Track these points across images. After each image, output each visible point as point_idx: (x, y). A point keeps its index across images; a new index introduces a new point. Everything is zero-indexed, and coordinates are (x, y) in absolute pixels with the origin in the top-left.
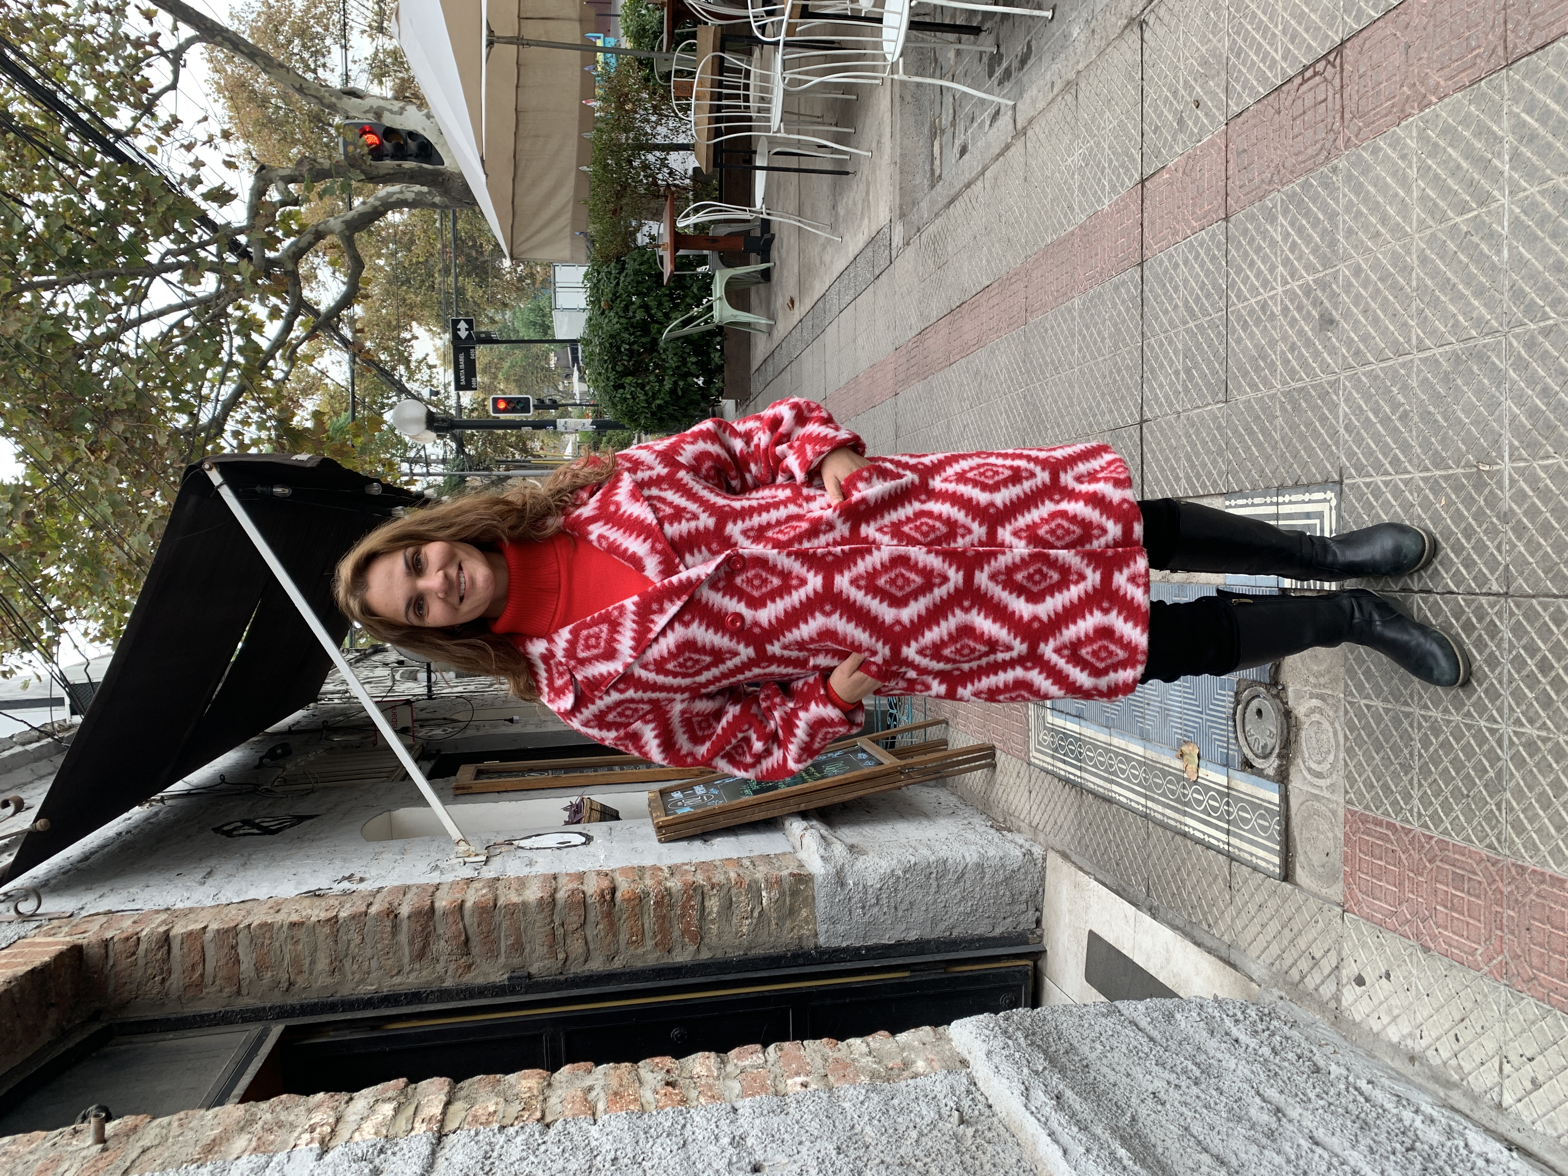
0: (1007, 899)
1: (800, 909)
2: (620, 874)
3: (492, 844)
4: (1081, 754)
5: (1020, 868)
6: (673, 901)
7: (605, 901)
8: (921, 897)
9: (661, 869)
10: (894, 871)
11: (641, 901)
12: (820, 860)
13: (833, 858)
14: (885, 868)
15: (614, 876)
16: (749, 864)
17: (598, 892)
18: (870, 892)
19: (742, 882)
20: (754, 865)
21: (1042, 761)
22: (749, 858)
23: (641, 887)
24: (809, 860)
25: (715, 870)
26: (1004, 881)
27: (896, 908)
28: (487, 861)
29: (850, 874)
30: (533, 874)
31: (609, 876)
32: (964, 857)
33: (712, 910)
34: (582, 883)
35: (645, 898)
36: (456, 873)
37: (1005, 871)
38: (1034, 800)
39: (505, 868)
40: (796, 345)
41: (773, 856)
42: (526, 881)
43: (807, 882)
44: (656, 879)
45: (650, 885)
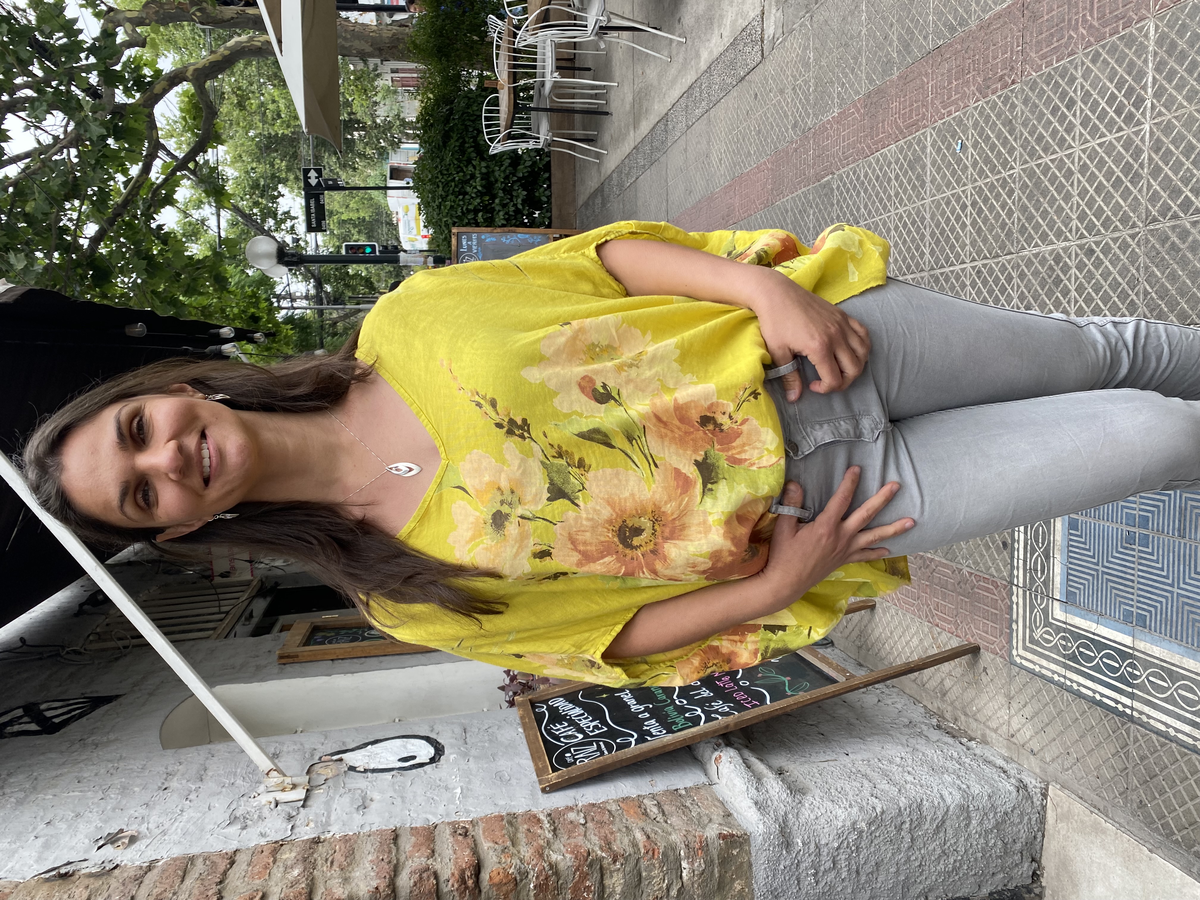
0: (998, 850)
1: (733, 881)
2: (484, 832)
3: (316, 760)
4: (1136, 677)
5: (1014, 808)
6: (560, 882)
7: (467, 888)
8: (890, 855)
9: (539, 820)
10: (854, 823)
11: (516, 884)
12: (754, 809)
13: (769, 802)
14: (841, 819)
15: (477, 838)
16: (655, 810)
17: (456, 873)
18: (825, 854)
19: (654, 850)
20: (664, 814)
21: (1041, 667)
22: (653, 797)
23: (516, 861)
24: (737, 805)
25: (612, 823)
26: (994, 827)
27: (858, 872)
28: (306, 800)
29: (796, 828)
30: (366, 829)
31: (469, 840)
32: (942, 796)
33: (614, 891)
34: (433, 851)
35: (521, 880)
36: (261, 827)
37: (996, 813)
38: (1020, 710)
39: (329, 817)
40: (628, 175)
41: (683, 792)
42: (356, 846)
43: (741, 844)
44: (535, 844)
45: (527, 858)
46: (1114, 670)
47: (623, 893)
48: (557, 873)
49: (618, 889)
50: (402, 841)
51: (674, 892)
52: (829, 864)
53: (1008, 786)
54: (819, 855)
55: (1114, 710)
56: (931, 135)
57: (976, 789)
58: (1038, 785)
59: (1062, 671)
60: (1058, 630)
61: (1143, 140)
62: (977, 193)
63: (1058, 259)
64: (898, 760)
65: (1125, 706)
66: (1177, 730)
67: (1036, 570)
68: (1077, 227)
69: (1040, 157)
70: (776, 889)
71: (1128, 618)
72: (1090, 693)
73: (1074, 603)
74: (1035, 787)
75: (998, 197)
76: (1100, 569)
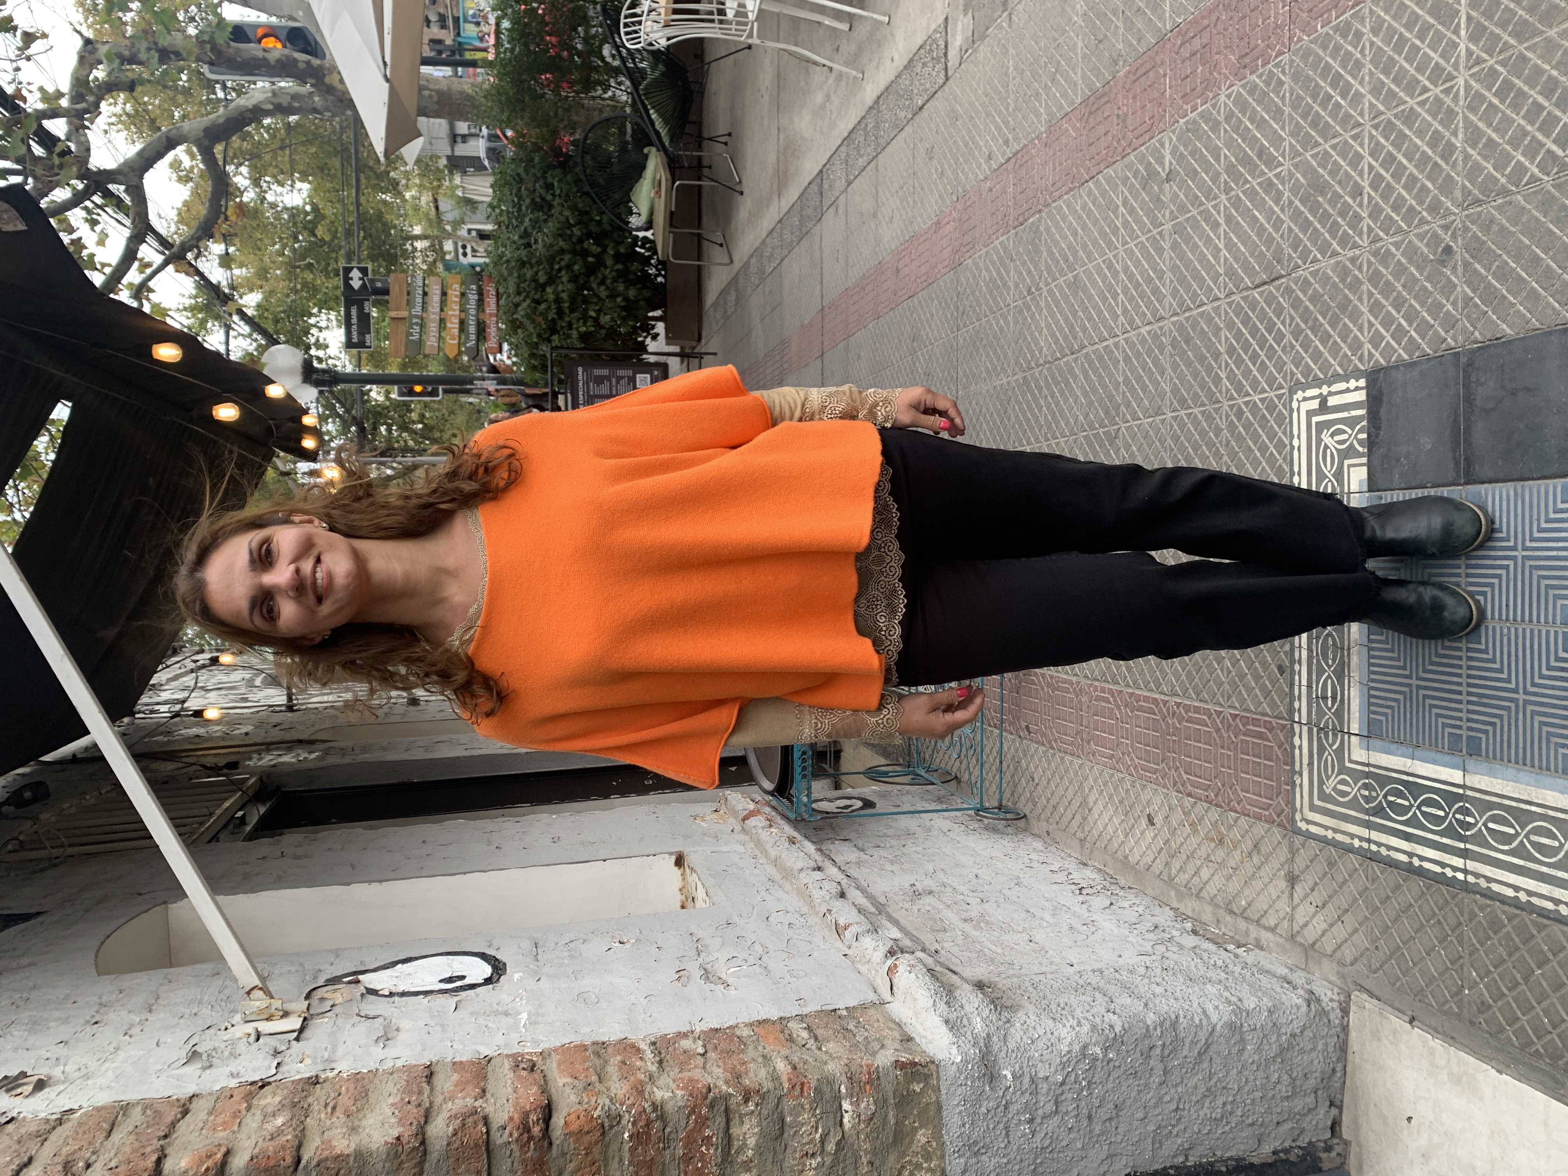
0: (1284, 1089)
1: (915, 1131)
2: (559, 1066)
3: (321, 982)
4: (1468, 826)
5: (1304, 1028)
6: (668, 1130)
7: (531, 1138)
8: (1133, 1094)
9: (638, 1050)
10: (1085, 1047)
11: (603, 1134)
12: (944, 1029)
13: (965, 1021)
14: (1067, 1042)
15: (548, 1074)
16: (805, 1034)
17: (516, 1116)
18: (1044, 1091)
19: (802, 1084)
20: (816, 1039)
21: (1335, 831)
22: (801, 1018)
23: (604, 1101)
24: (919, 1026)
25: (742, 1051)
26: (1277, 1055)
27: (1090, 1117)
28: (302, 1030)
29: (1003, 1054)
30: (388, 1065)
31: (537, 1076)
32: (1204, 1012)
33: (745, 1144)
34: (484, 1091)
35: (611, 1127)
36: (234, 1066)
37: (1279, 1036)
38: (1306, 896)
39: (334, 1051)
40: (771, 256)
41: (845, 1013)
42: (371, 1087)
43: (927, 1077)
44: (632, 1078)
45: (620, 1096)
46: (1437, 820)
47: (758, 1147)
48: (662, 1117)
49: (752, 1142)
50: (438, 1080)
51: (831, 1147)
52: (1050, 1107)
53: (1295, 999)
54: (1035, 1093)
55: (1440, 879)
56: (1171, 140)
57: (1250, 1003)
58: (1336, 997)
59: (1364, 832)
60: (1356, 775)
61: (1456, 97)
62: (1233, 205)
63: (1344, 273)
64: (1142, 970)
65: (1455, 869)
66: (1530, 893)
67: (1325, 698)
68: (1369, 226)
69: (1317, 144)
70: (975, 1143)
71: (1454, 747)
72: (1404, 858)
73: (1379, 737)
74: (1331, 1000)
75: (1261, 205)
76: (1414, 682)
